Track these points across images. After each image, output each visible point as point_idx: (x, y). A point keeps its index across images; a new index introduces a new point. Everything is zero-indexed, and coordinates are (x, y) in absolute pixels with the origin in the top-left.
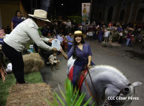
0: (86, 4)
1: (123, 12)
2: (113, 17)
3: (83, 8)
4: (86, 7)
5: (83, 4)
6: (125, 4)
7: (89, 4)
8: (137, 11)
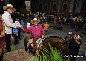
0: (28, 2)
1: (46, 6)
2: (42, 9)
3: (26, 4)
4: (28, 4)
5: (26, 2)
6: (47, 3)
7: (29, 2)
8: (53, 7)
